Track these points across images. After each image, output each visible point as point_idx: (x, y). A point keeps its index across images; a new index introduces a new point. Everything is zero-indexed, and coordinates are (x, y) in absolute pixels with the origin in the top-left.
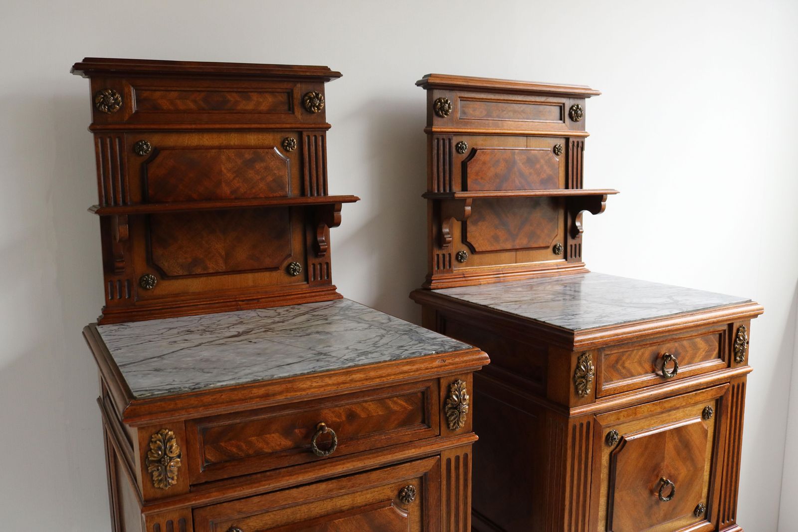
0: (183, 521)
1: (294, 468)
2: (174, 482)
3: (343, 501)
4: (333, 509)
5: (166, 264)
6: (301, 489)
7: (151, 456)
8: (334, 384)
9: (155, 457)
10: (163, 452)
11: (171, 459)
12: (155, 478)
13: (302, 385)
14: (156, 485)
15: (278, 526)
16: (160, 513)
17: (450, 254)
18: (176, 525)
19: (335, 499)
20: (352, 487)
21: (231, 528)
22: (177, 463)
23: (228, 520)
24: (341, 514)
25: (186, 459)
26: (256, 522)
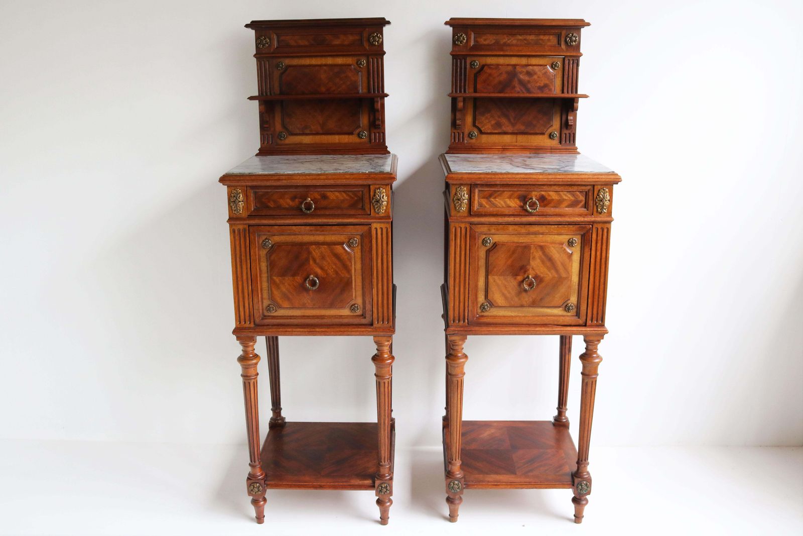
0: (244, 230)
1: (293, 216)
2: (241, 212)
3: (319, 238)
5: (291, 127)
6: (297, 227)
9: (232, 199)
10: (236, 199)
11: (239, 201)
12: (233, 209)
13: (295, 177)
14: (233, 212)
15: (287, 243)
16: (234, 224)
17: (463, 133)
18: (241, 231)
19: (315, 236)
20: (323, 231)
21: (266, 239)
22: (242, 204)
23: (264, 235)
24: (318, 244)
25: (246, 203)
26: (277, 239)
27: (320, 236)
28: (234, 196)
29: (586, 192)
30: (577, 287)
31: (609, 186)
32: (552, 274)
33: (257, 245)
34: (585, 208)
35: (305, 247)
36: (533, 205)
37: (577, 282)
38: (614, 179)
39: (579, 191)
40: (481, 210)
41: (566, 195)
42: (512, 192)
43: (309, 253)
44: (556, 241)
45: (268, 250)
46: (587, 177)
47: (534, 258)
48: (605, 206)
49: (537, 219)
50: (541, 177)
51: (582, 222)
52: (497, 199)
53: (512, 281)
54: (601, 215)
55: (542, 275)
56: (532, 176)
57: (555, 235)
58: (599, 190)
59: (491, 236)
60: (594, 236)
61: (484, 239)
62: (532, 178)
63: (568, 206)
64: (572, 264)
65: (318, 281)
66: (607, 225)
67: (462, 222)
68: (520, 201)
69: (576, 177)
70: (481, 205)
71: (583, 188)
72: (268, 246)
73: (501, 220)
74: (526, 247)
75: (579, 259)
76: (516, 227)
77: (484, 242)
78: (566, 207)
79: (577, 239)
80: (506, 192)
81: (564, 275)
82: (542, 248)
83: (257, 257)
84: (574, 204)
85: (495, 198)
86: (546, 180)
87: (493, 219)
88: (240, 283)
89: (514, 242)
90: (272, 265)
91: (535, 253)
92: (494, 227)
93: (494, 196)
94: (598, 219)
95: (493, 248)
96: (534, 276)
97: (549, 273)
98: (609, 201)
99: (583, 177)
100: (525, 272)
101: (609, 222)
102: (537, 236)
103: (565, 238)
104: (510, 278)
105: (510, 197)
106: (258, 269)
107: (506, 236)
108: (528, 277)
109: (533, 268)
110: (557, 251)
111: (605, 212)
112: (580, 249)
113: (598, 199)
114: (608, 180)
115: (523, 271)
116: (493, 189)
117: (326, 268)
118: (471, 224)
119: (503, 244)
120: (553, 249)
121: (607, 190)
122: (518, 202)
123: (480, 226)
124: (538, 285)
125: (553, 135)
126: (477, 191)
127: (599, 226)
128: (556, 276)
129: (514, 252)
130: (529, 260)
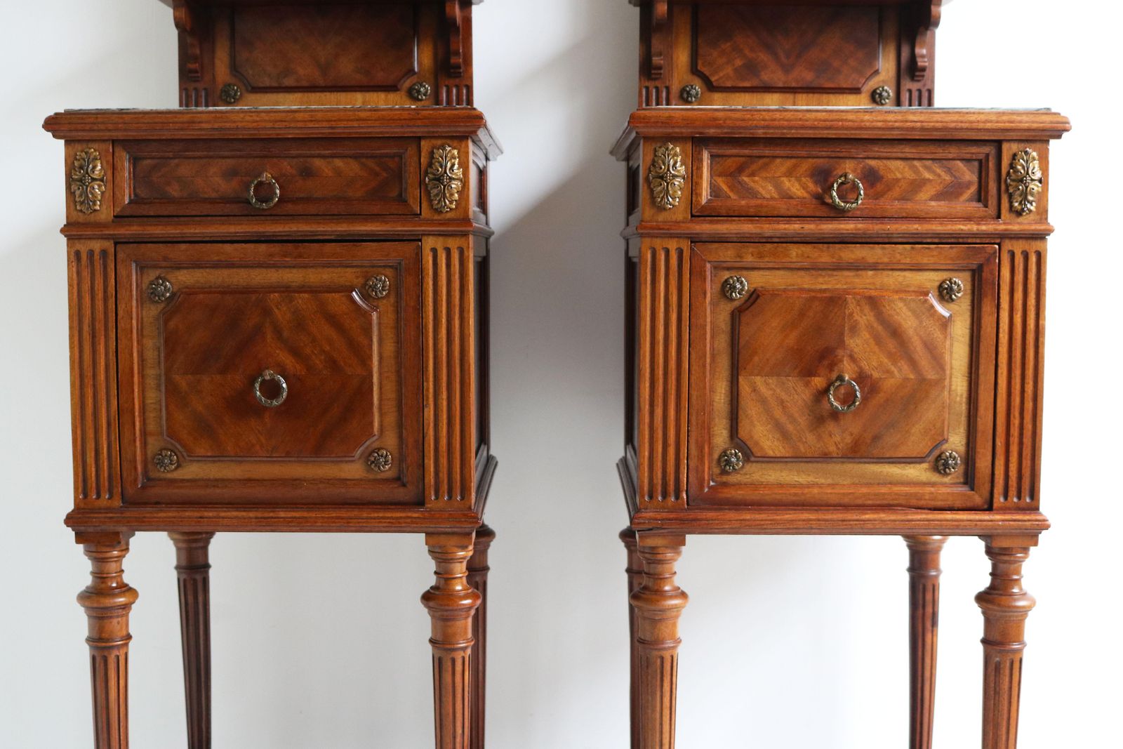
0: (104, 253)
1: (228, 219)
2: (98, 208)
3: (292, 275)
4: (279, 282)
6: (236, 245)
7: (75, 174)
8: (270, 121)
9: (77, 175)
10: (85, 170)
11: (93, 180)
12: (77, 199)
13: (232, 117)
14: (78, 208)
15: (210, 287)
16: (80, 238)
17: (668, 88)
18: (97, 257)
19: (280, 271)
20: (300, 256)
21: (158, 278)
22: (100, 186)
23: (155, 267)
24: (287, 290)
25: (110, 185)
26: (186, 277)
27: (294, 271)
28: (81, 167)
29: (980, 161)
30: (964, 407)
31: (1038, 145)
32: (900, 370)
33: (134, 293)
34: (979, 200)
35: (254, 297)
36: (848, 191)
37: (965, 395)
38: (1052, 122)
39: (962, 160)
40: (718, 203)
41: (928, 169)
42: (793, 161)
43: (266, 312)
44: (908, 286)
45: (163, 305)
46: (982, 117)
47: (854, 329)
48: (1032, 195)
49: (860, 226)
50: (867, 117)
51: (975, 235)
52: (757, 178)
53: (799, 390)
54: (1020, 219)
55: (876, 375)
56: (844, 116)
57: (905, 270)
58: (1014, 156)
59: (745, 273)
60: (1006, 273)
61: (726, 281)
62: (846, 120)
63: (938, 197)
64: (952, 345)
65: (284, 385)
66: (1035, 245)
67: (672, 236)
68: (816, 183)
69: (956, 118)
70: (715, 191)
71: (974, 149)
72: (163, 295)
73: (768, 228)
74: (834, 301)
75: (967, 332)
76: (807, 249)
77: (726, 290)
78: (931, 199)
79: (961, 282)
80: (778, 161)
81: (931, 375)
82: (873, 302)
83: (134, 322)
84: (950, 192)
85: (752, 175)
86: (880, 124)
87: (748, 228)
88: (89, 392)
89: (802, 290)
90: (171, 344)
91: (856, 317)
92: (751, 248)
93: (748, 171)
94: (1015, 228)
95: (749, 304)
96: (854, 376)
97: (893, 368)
98: (1040, 181)
99: (973, 118)
100: (831, 367)
101: (1041, 236)
102: (860, 272)
103: (931, 279)
104: (793, 382)
105: (789, 174)
106: (135, 355)
107: (781, 272)
108: (840, 378)
109: (852, 358)
110: (914, 312)
111: (1030, 211)
112: (969, 308)
113: (1013, 177)
114: (1035, 125)
115: (826, 363)
116: (747, 152)
117: (308, 351)
118: (695, 240)
119: (775, 294)
120: (901, 305)
121: (1035, 154)
122: (812, 186)
123: (716, 245)
124: (865, 399)
125: (880, 95)
126: (706, 155)
127: (1018, 247)
128: (912, 376)
129: (802, 314)
130: (842, 334)
